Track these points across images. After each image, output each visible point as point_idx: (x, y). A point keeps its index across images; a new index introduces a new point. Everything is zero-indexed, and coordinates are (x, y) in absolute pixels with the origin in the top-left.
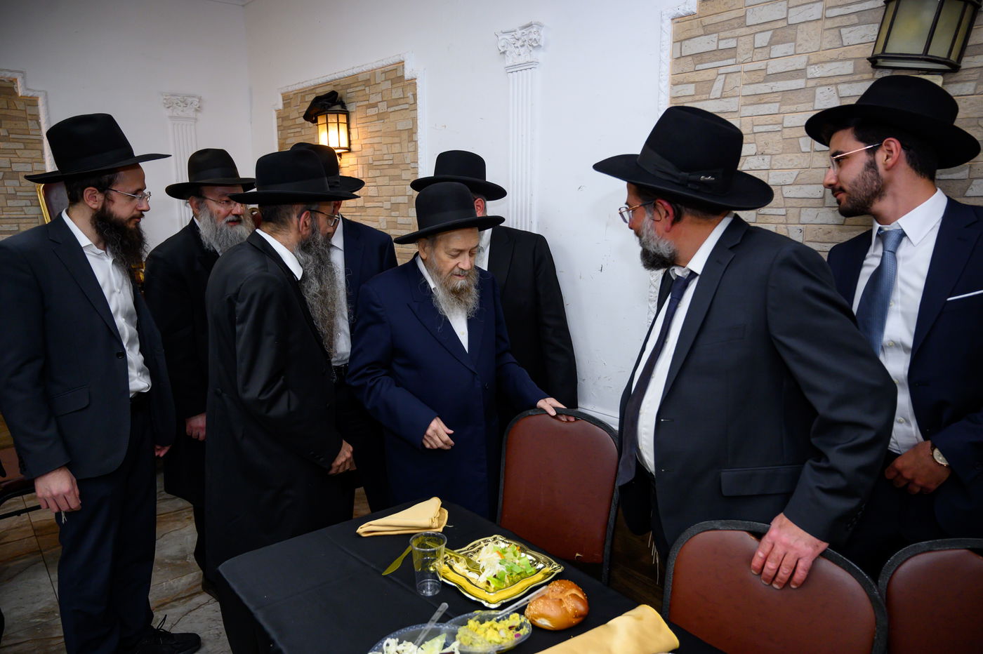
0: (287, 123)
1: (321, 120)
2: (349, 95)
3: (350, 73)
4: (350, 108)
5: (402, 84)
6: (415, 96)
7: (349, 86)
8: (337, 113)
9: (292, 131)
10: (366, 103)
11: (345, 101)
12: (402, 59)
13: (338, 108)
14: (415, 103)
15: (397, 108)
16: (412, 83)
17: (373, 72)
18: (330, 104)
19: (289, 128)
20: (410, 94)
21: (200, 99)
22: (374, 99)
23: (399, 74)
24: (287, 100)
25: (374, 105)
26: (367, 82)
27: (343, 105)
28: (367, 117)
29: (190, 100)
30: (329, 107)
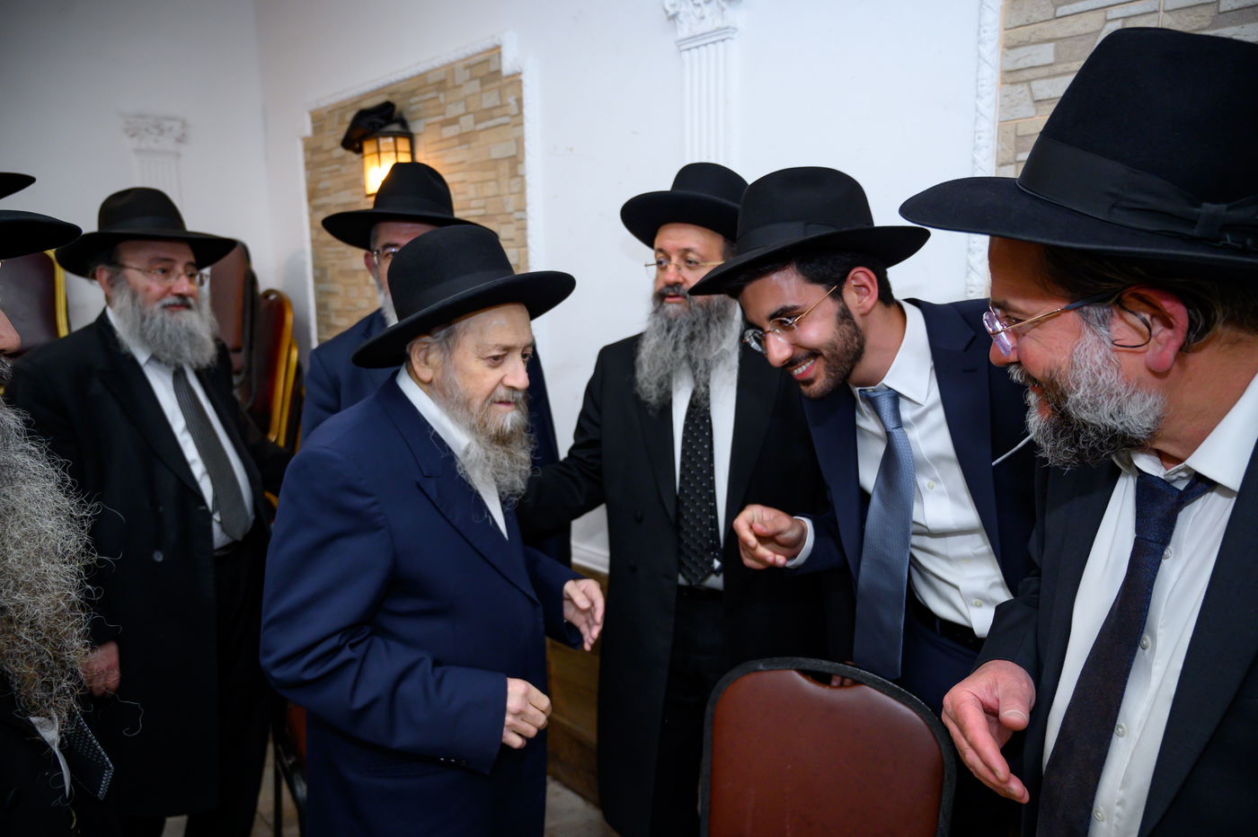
0: (319, 158)
1: (369, 147)
2: (413, 108)
3: (413, 71)
4: (416, 128)
5: (498, 83)
6: (519, 101)
7: (413, 93)
8: (395, 135)
9: (327, 169)
10: (440, 118)
11: (407, 116)
12: (498, 43)
13: (396, 128)
14: (520, 113)
15: (491, 123)
16: (516, 80)
17: (450, 68)
18: (382, 122)
19: (322, 164)
20: (511, 100)
21: (184, 124)
22: (453, 111)
23: (493, 68)
24: (319, 121)
25: (454, 121)
26: (441, 85)
27: (403, 123)
28: (441, 140)
29: (167, 124)
30: (382, 126)
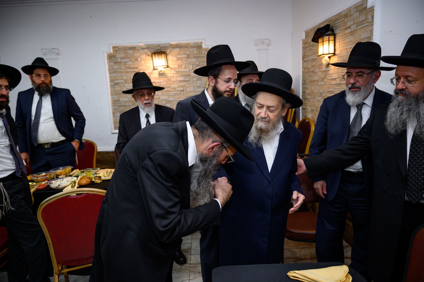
0: (307, 45)
1: (320, 40)
2: (336, 25)
3: (337, 13)
4: (336, 32)
5: (365, 12)
6: (373, 17)
7: (336, 20)
8: (329, 35)
9: (308, 49)
10: (345, 27)
11: (334, 28)
13: (330, 32)
14: (373, 21)
15: (362, 26)
16: (372, 9)
17: (349, 9)
18: (325, 31)
19: (307, 47)
20: (370, 17)
21: (270, 40)
22: (349, 24)
23: (364, 6)
24: (307, 34)
25: (349, 27)
26: (346, 16)
27: (332, 30)
28: (345, 35)
29: (265, 41)
30: (325, 33)
